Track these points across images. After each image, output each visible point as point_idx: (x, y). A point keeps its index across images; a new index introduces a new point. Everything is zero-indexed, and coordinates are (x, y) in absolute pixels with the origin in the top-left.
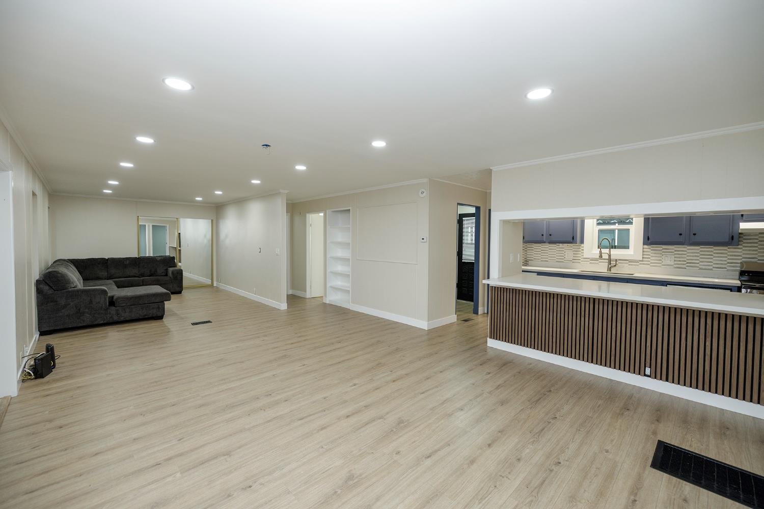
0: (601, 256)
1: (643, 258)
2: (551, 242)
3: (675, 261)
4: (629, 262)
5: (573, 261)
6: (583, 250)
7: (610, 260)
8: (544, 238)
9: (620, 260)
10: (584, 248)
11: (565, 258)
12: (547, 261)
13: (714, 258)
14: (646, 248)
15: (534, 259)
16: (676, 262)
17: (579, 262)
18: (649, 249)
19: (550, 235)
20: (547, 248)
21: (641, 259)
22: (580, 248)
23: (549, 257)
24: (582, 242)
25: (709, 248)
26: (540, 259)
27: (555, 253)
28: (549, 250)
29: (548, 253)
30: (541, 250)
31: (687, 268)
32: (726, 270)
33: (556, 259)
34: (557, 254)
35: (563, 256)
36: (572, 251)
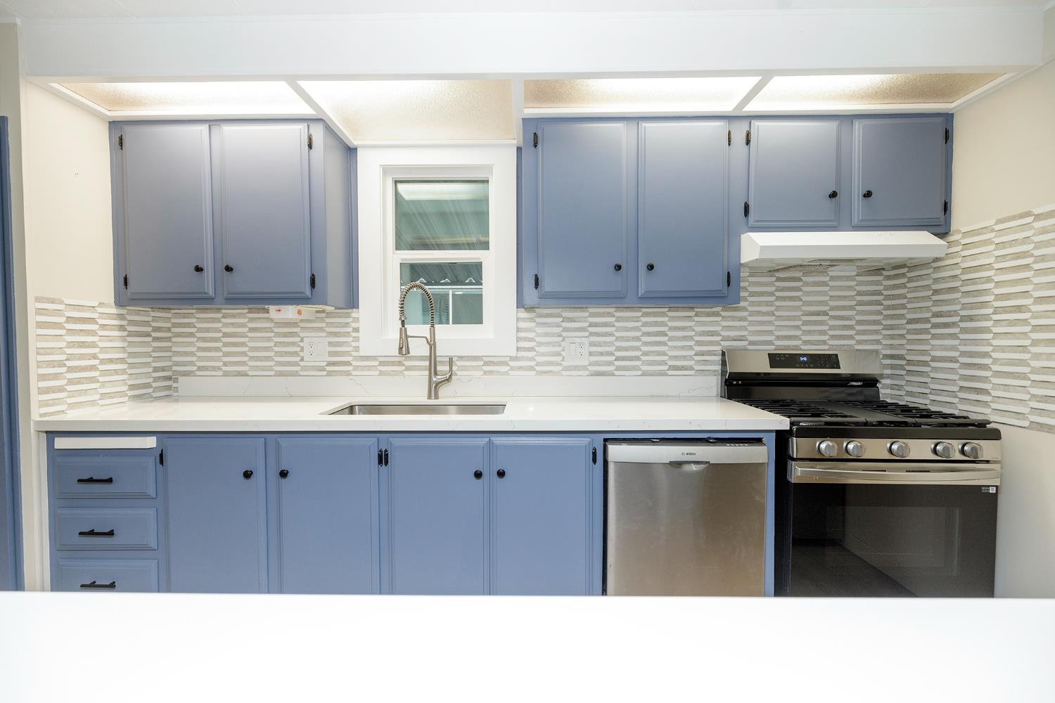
0: (404, 349)
1: (518, 349)
2: (237, 299)
3: (591, 354)
4: (486, 364)
5: (329, 368)
6: (357, 330)
7: (433, 359)
8: (208, 283)
9: (461, 358)
10: (361, 325)
11: (302, 360)
12: (245, 374)
13: (670, 343)
14: (524, 320)
15: (200, 368)
16: (593, 359)
17: (348, 373)
18: (531, 320)
19: (228, 269)
20: (243, 325)
21: (513, 353)
22: (347, 325)
23: (252, 358)
24: (352, 301)
25: (654, 315)
26: (219, 368)
27: (271, 344)
28: (250, 335)
29: (247, 346)
30: (221, 335)
31: (616, 373)
32: (692, 372)
33: (275, 365)
34: (276, 349)
35: (295, 354)
36: (324, 334)
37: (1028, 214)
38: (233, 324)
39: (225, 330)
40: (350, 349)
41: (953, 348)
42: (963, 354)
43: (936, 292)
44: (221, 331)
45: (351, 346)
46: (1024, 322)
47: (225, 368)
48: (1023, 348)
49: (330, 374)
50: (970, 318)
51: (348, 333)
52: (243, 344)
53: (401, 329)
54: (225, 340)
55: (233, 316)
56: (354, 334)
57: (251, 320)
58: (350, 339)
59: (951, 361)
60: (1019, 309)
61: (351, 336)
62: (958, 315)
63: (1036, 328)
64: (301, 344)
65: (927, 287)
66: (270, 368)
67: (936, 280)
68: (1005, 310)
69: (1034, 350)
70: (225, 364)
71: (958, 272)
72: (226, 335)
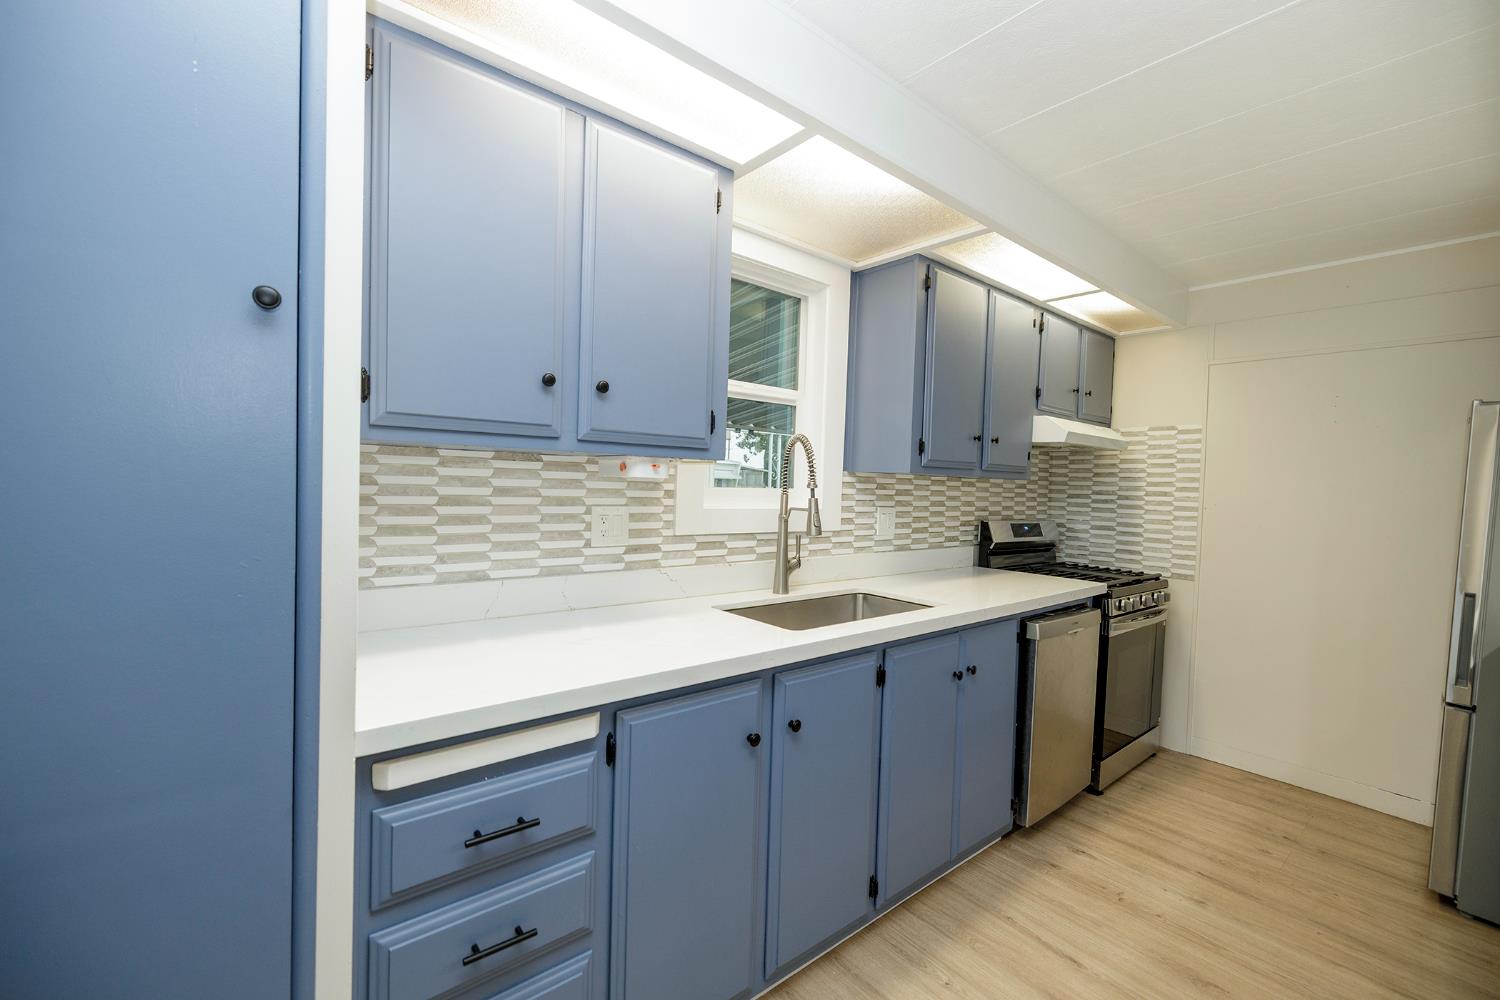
3: (896, 526)
4: (811, 541)
5: (628, 558)
6: (671, 495)
7: (784, 538)
14: (847, 485)
16: (897, 531)
18: (852, 485)
23: (497, 545)
26: (428, 569)
27: (536, 518)
28: (495, 500)
29: (489, 522)
30: (434, 500)
31: (913, 547)
32: (957, 543)
33: (540, 557)
34: (544, 527)
35: (576, 535)
36: (623, 501)
37: (1173, 428)
38: (461, 480)
39: (443, 491)
40: (660, 525)
41: (1112, 520)
42: (1119, 524)
43: (1097, 475)
44: (435, 493)
45: (661, 520)
46: (1169, 504)
47: (441, 568)
48: (1168, 522)
49: (629, 567)
50: (1127, 498)
51: (658, 499)
52: (481, 519)
53: (810, 501)
54: (443, 510)
55: (462, 462)
56: (668, 502)
57: (498, 472)
58: (659, 509)
59: (1109, 530)
60: (1165, 494)
61: (661, 504)
62: (1116, 494)
63: (1177, 509)
64: (587, 518)
65: (1088, 470)
66: (531, 563)
67: (1096, 466)
68: (1155, 494)
69: (1176, 523)
70: (441, 560)
71: (1117, 462)
72: (444, 501)
